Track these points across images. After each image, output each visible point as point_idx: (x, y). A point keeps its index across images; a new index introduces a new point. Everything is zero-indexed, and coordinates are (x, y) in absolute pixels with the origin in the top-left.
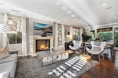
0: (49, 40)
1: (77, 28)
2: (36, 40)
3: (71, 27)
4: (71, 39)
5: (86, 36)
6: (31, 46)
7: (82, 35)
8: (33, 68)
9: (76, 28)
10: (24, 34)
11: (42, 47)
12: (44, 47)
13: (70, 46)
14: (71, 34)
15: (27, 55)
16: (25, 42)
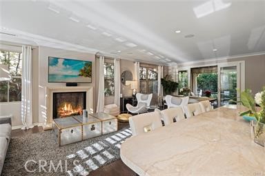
0: (85, 93)
1: (149, 65)
2: (54, 94)
3: (135, 64)
4: (134, 91)
5: (169, 83)
6: (42, 106)
7: (162, 80)
8: (42, 149)
9: (147, 66)
10: (26, 82)
11: (65, 108)
12: (69, 109)
13: (128, 106)
14: (136, 79)
15: (32, 127)
16: (27, 99)
